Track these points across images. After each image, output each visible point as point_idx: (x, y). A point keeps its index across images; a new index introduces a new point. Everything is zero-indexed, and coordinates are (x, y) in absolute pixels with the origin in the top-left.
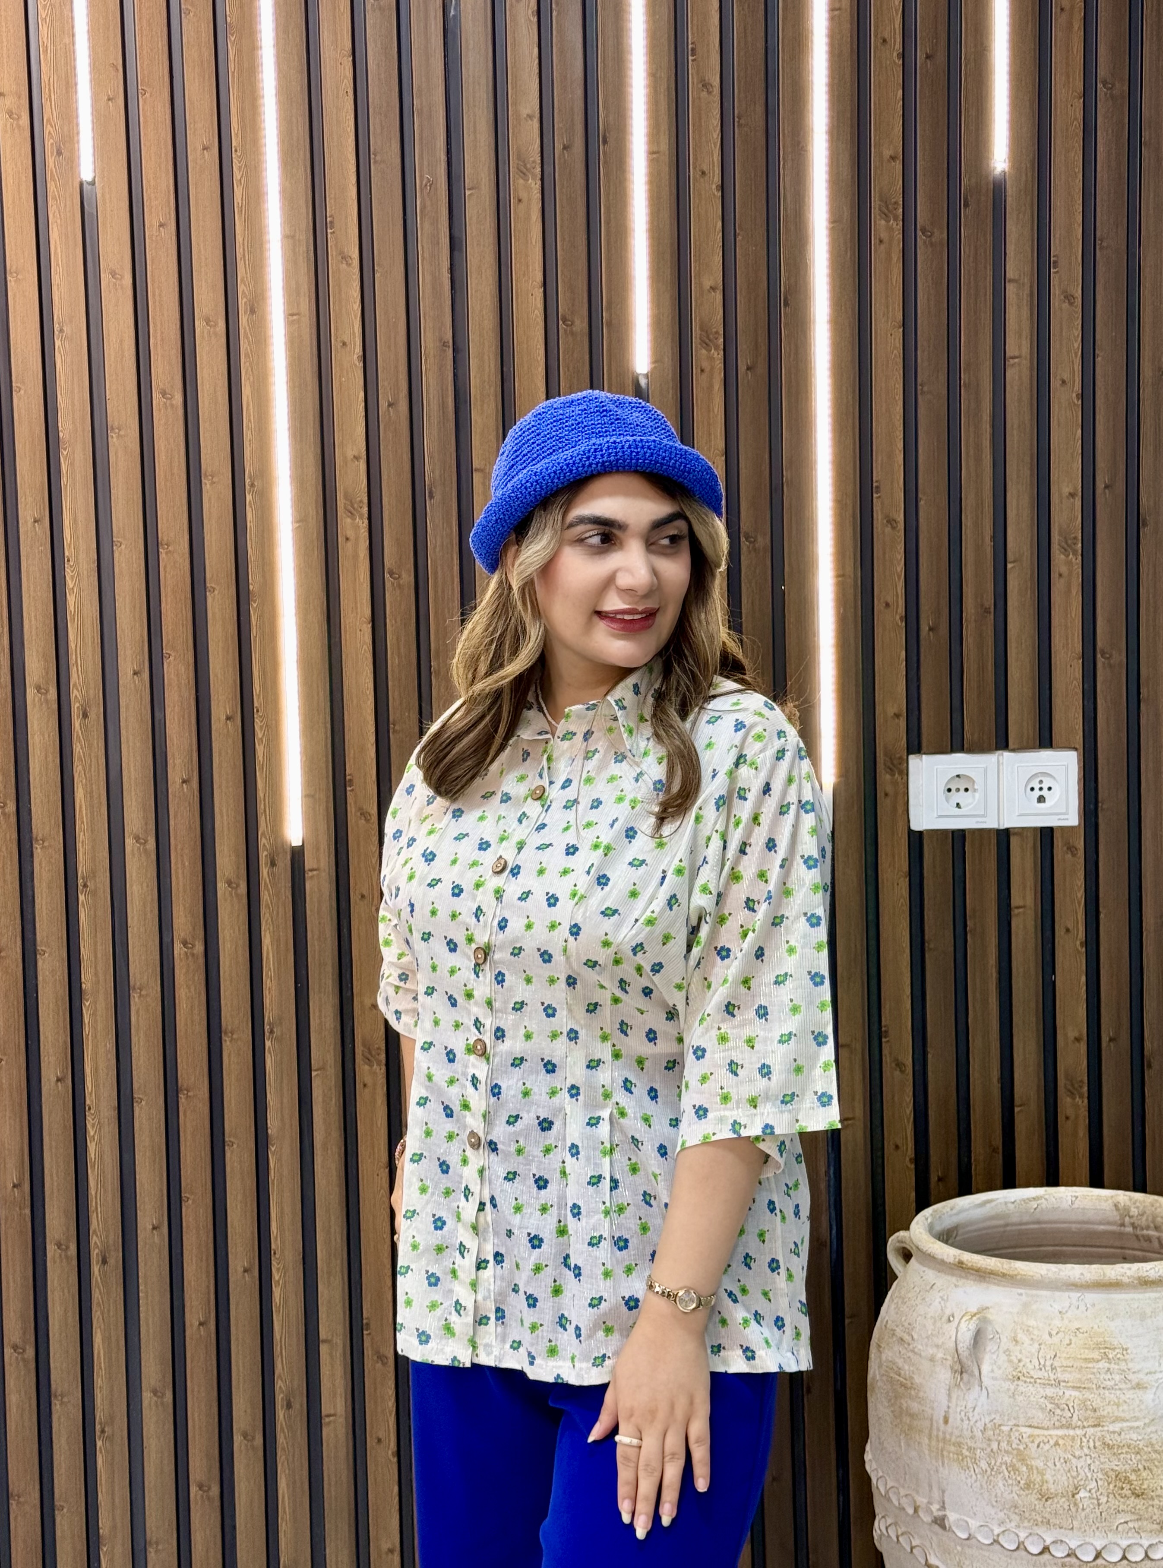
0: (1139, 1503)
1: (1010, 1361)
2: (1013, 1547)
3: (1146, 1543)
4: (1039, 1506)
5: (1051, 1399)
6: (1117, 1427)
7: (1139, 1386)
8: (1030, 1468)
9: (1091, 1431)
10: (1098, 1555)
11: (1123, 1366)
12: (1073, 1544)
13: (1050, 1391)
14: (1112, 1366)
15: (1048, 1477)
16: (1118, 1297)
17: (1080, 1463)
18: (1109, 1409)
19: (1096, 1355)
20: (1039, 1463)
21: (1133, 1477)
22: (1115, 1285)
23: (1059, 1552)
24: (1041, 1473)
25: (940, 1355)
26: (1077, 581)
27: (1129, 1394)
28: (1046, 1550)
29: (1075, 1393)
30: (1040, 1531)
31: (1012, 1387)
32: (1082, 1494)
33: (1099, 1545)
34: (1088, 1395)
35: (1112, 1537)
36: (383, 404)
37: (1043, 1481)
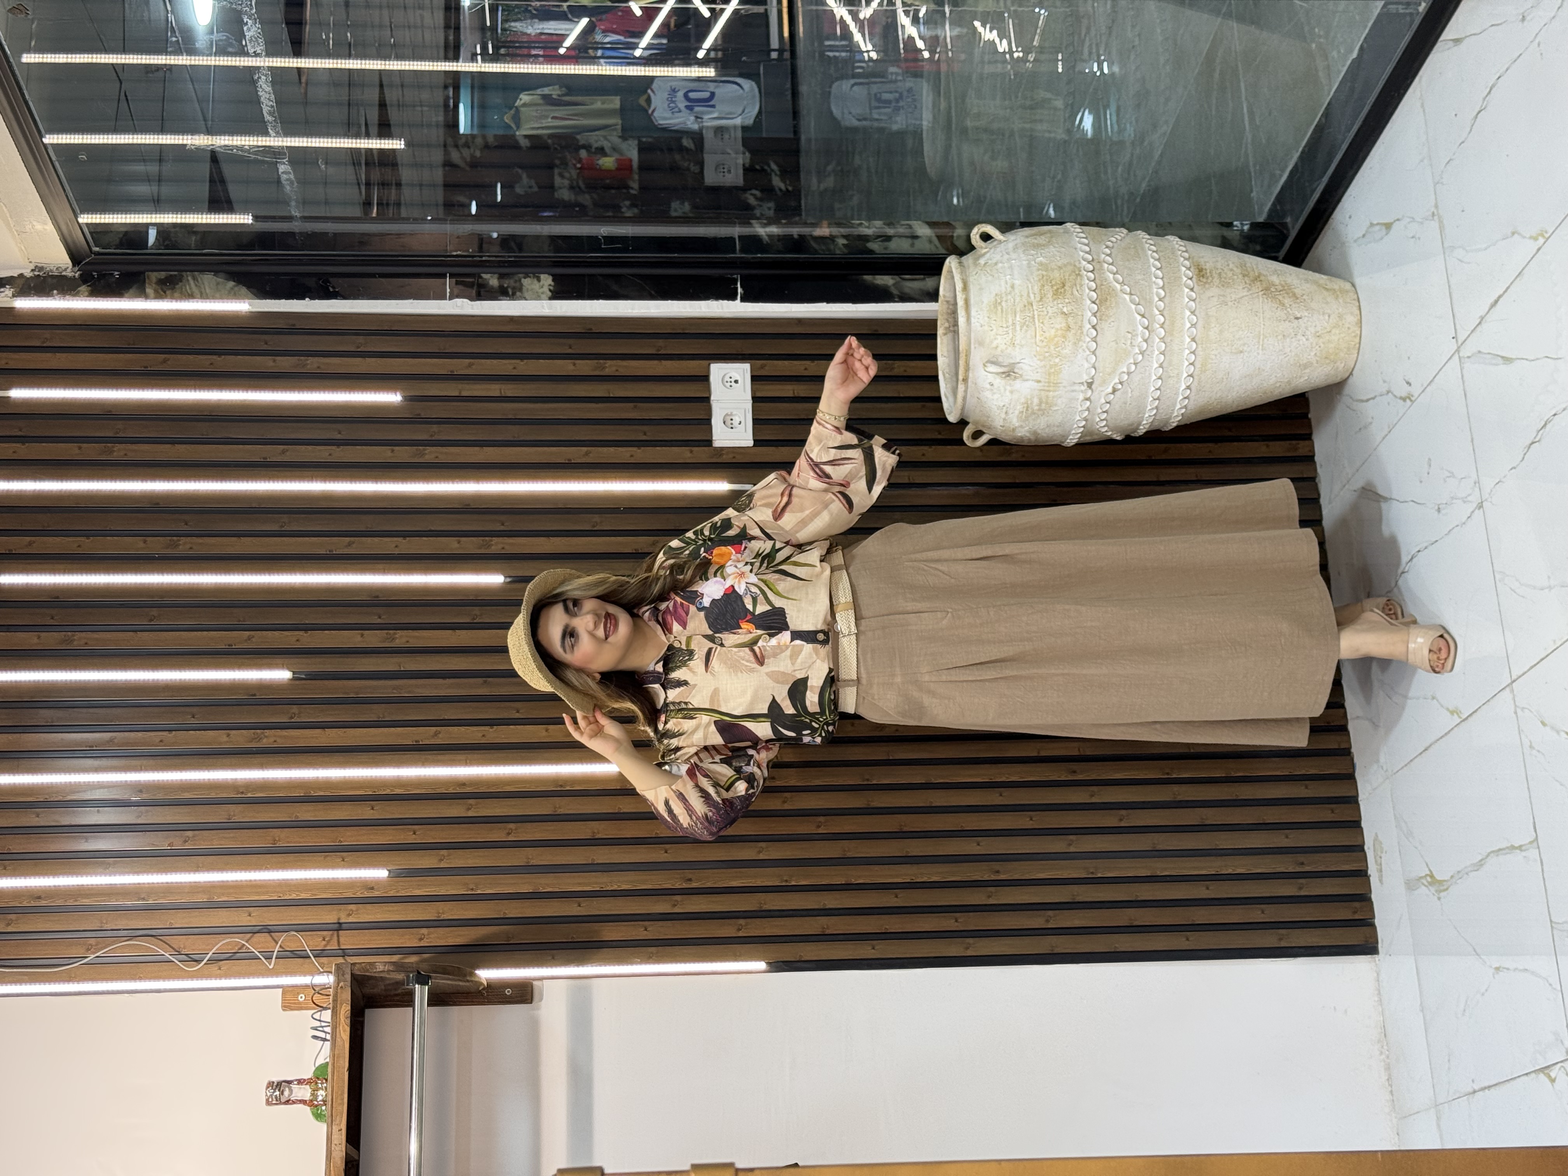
0: (1068, 285)
1: (1006, 349)
2: (1094, 344)
3: (1087, 281)
4: (1073, 331)
5: (1021, 327)
6: (1032, 296)
7: (1013, 287)
8: (1056, 336)
9: (1035, 307)
10: (1094, 302)
11: (1004, 295)
12: (1090, 314)
13: (1018, 328)
14: (1004, 299)
15: (1058, 326)
16: (972, 301)
17: (1050, 312)
18: (1024, 300)
19: (999, 308)
20: (1053, 331)
21: (1055, 288)
22: (967, 302)
23: (1094, 320)
24: (1057, 330)
25: (1008, 388)
26: (620, 363)
27: (1017, 291)
28: (1094, 327)
29: (1018, 316)
30: (1085, 331)
31: (1018, 347)
32: (1065, 310)
33: (1089, 302)
34: (1018, 309)
35: (1085, 297)
36: (517, 715)
37: (1061, 329)
